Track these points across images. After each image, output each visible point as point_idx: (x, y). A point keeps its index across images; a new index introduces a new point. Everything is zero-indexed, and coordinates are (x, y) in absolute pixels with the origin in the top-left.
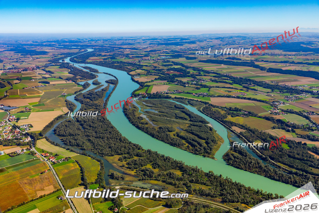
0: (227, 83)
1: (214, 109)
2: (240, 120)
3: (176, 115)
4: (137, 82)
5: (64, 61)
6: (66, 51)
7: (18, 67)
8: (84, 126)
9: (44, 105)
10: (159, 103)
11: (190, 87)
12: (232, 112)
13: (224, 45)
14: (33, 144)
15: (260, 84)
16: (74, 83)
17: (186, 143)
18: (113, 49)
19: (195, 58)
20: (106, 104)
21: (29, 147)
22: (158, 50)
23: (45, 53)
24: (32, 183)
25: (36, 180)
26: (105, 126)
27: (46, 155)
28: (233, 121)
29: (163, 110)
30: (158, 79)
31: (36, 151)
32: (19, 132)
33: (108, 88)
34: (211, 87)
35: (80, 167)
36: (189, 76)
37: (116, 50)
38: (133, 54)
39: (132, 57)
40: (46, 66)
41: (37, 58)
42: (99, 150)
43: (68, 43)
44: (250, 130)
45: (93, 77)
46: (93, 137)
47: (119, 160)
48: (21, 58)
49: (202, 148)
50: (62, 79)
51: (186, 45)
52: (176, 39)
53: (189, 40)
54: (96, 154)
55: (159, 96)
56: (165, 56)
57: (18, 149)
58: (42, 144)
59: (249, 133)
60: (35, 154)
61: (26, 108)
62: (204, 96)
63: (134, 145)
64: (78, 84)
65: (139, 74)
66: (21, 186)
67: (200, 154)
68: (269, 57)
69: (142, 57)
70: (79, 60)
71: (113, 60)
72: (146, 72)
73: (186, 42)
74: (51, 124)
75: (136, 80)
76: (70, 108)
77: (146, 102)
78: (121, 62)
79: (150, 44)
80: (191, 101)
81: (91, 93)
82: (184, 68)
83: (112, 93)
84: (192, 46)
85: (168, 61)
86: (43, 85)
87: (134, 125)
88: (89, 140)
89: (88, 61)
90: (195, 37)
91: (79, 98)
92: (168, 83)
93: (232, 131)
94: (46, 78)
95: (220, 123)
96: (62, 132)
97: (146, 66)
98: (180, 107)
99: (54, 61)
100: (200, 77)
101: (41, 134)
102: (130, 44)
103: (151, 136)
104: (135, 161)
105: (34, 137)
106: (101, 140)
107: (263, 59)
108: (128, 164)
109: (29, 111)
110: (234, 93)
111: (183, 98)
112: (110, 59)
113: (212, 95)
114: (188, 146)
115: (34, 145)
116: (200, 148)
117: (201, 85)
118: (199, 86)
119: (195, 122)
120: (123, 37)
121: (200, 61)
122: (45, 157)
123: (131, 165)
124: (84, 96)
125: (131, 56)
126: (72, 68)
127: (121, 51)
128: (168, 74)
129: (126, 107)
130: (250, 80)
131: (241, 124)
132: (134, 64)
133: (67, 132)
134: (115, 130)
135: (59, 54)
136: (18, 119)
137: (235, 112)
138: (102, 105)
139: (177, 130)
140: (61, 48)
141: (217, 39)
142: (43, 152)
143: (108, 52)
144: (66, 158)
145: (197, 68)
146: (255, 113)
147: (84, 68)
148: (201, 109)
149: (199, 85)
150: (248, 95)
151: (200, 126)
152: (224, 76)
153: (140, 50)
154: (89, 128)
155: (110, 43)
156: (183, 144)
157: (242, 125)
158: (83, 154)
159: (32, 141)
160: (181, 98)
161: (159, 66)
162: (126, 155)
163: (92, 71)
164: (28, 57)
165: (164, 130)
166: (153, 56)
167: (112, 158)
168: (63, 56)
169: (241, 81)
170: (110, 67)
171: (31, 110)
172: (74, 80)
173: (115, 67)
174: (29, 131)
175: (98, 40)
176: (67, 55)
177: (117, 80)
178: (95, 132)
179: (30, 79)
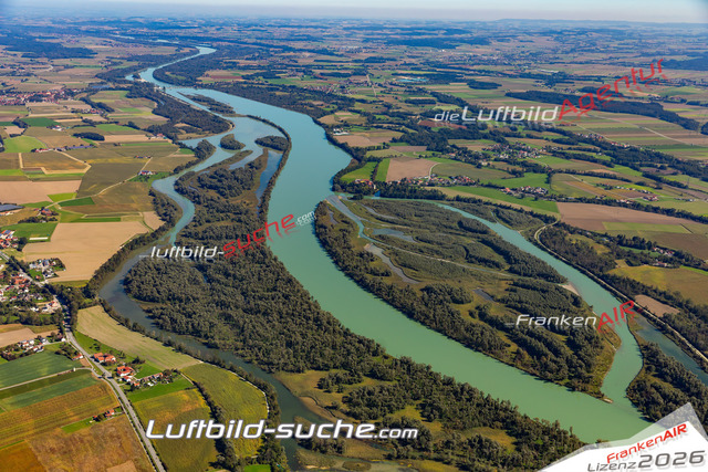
0: (595, 161)
1: (575, 239)
2: (655, 276)
3: (467, 251)
4: (343, 147)
5: (139, 77)
6: (142, 50)
7: (19, 90)
8: (210, 271)
9: (91, 202)
11: (494, 167)
12: (627, 249)
13: (567, 53)
14: (67, 321)
15: (691, 169)
16: (170, 141)
17: (509, 342)
18: (268, 51)
19: (494, 86)
20: (263, 208)
21: (56, 332)
22: (388, 59)
23: (85, 53)
24: (70, 451)
25: (82, 441)
26: (270, 275)
27: (107, 359)
28: (637, 280)
29: (428, 234)
30: (401, 140)
31: (77, 346)
32: (27, 281)
33: (266, 161)
34: (554, 172)
35: (209, 404)
36: (485, 137)
37: (276, 52)
38: (322, 67)
39: (322, 74)
40: (92, 90)
41: (67, 67)
42: (259, 349)
43: (145, 30)
44: (690, 310)
45: (220, 126)
46: (237, 307)
47: (320, 387)
48: (24, 63)
49: (562, 362)
50: (135, 127)
51: (464, 47)
52: (434, 29)
53: (469, 35)
54: (250, 362)
55: (411, 191)
56: (411, 75)
57: (25, 337)
58: (94, 322)
59: (690, 318)
60: (76, 353)
61: (43, 208)
62: (537, 197)
63: (360, 342)
64: (183, 146)
65: (346, 125)
66: (39, 458)
67: (557, 380)
68: (698, 90)
69: (349, 75)
70: (180, 78)
71: (270, 82)
72: (365, 119)
73: (462, 41)
74: (116, 261)
75: (341, 141)
76: (165, 214)
77: (375, 206)
78: (294, 87)
79: (366, 41)
80: (505, 211)
81: (218, 174)
83: (276, 175)
84: (480, 50)
85: (421, 91)
86: (86, 142)
87: (350, 276)
88: (228, 318)
89: (205, 80)
90: (484, 26)
91: (186, 185)
92: (430, 153)
93: (636, 309)
94: (92, 124)
95: (599, 283)
96: (148, 290)
97: (363, 101)
98: (474, 226)
99: (112, 77)
100: (517, 140)
101: (87, 292)
102: (309, 39)
103: (404, 313)
104: (370, 393)
105: (70, 300)
106: (262, 319)
107: (684, 97)
108: (348, 401)
109: (51, 220)
110: (622, 192)
111: (479, 201)
112: (261, 78)
113: (561, 196)
114: (518, 353)
115: (71, 323)
116: (555, 362)
117: (524, 164)
118: (518, 168)
119: (525, 275)
120: (290, 20)
121: (509, 95)
122: (104, 364)
123: (358, 404)
124: (200, 180)
125: (318, 72)
126: (162, 99)
127: (288, 57)
128: (426, 128)
129: (323, 220)
130: (659, 156)
131: (661, 289)
132: (330, 95)
133: (161, 290)
134: (298, 291)
135: (122, 58)
136: (22, 242)
137: (636, 251)
138: (255, 210)
139: (477, 300)
140: (128, 41)
141: (544, 34)
142: (98, 349)
143: (255, 59)
144: (166, 373)
146: (696, 257)
147: (194, 99)
148: (536, 237)
149: (518, 163)
150: (661, 200)
151: (544, 291)
152: (585, 141)
153: (342, 55)
154: (224, 280)
155: (259, 34)
156: (503, 346)
157: (664, 293)
158: (212, 363)
159: (64, 311)
160: (475, 201)
161: (400, 105)
162: (340, 373)
163: (217, 110)
164: (43, 64)
165: (441, 297)
166: (376, 73)
167: (297, 377)
168: (135, 63)
169: (635, 158)
170: (263, 101)
171: (56, 217)
172: (168, 132)
173: (279, 103)
174: (56, 280)
175: (224, 24)
176: (148, 61)
177: (288, 139)
178: (243, 294)
179: (51, 124)
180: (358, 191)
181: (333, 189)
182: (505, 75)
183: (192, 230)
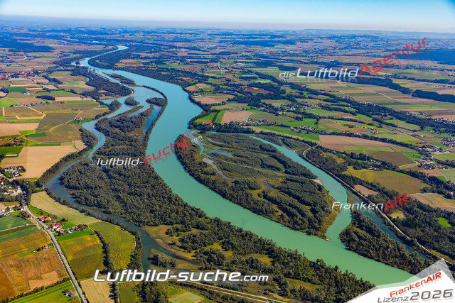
0: (346, 112)
1: (325, 155)
2: (369, 175)
3: (262, 161)
4: (198, 104)
5: (79, 63)
6: (83, 47)
7: (5, 71)
8: (111, 173)
9: (44, 135)
10: (234, 140)
11: (286, 115)
12: (355, 160)
13: (342, 49)
14: (24, 199)
15: (401, 116)
16: (95, 101)
17: (278, 210)
18: (160, 48)
19: (294, 69)
20: (146, 138)
21: (18, 205)
22: (233, 53)
23: (48, 49)
24: (21, 266)
25: (28, 261)
26: (145, 175)
27: (46, 219)
28: (357, 177)
29: (241, 153)
30: (233, 100)
31: (29, 212)
32: (3, 178)
33: (151, 112)
34: (321, 118)
35: (102, 242)
36: (284, 98)
37: (165, 49)
38: (192, 58)
39: (191, 62)
40: (50, 71)
41: (36, 57)
42: (134, 214)
43: (86, 35)
44: (384, 193)
45: (125, 92)
46: (124, 192)
47: (167, 233)
48: (10, 55)
49: (306, 220)
50: (74, 93)
51: (280, 46)
52: (263, 35)
53: (284, 39)
54: (129, 221)
55: (235, 129)
56: (245, 62)
58: (40, 200)
59: (383, 197)
60: (29, 216)
61: (15, 138)
62: (308, 132)
63: (193, 209)
64: (102, 104)
65: (201, 91)
66: (3, 270)
67: (301, 229)
68: (416, 71)
69: (208, 62)
70: (105, 64)
71: (159, 66)
72: (213, 88)
73: (279, 42)
74: (56, 167)
75: (197, 100)
76: (88, 142)
77: (215, 136)
78: (173, 69)
79: (221, 42)
80: (288, 139)
81: (121, 119)
82: (276, 84)
83: (156, 120)
84: (290, 48)
85: (250, 72)
86: (44, 101)
87: (192, 175)
88: (118, 198)
89: (119, 65)
90: (294, 33)
91: (102, 126)
92: (249, 107)
93: (354, 193)
94: (48, 91)
95: (335, 179)
96: (73, 183)
97: (214, 77)
98: (268, 148)
99: (63, 63)
100: (302, 100)
101: (38, 184)
102: (187, 41)
103: (220, 195)
104: (194, 236)
105: (28, 189)
106: (138, 198)
107: (406, 75)
108: (182, 241)
109: (19, 145)
110: (359, 128)
111: (274, 134)
112: (154, 64)
113: (322, 131)
114: (282, 215)
115: (27, 201)
116: (302, 220)
117: (304, 114)
118: (300, 116)
119: (294, 174)
120: (176, 29)
121: (302, 74)
122: (44, 222)
123: (187, 242)
124: (110, 122)
125: (189, 60)
126: (92, 76)
127: (172, 52)
128: (249, 93)
130: (384, 109)
131: (370, 182)
132: (194, 74)
133: (81, 182)
134: (160, 183)
135: (70, 52)
136: (2, 157)
137: (360, 161)
138: (141, 139)
139: (264, 188)
140: (75, 42)
141: (330, 38)
142: (42, 214)
143: (151, 52)
144: (79, 227)
145: (297, 86)
146: (394, 164)
147: (112, 76)
148: (304, 154)
149: (300, 113)
150: (381, 133)
151: (302, 183)
152: (342, 100)
153: (205, 51)
154: (118, 177)
155: (155, 38)
156: (273, 212)
157: (371, 184)
158: (107, 221)
159: (24, 194)
160: (271, 134)
161: (235, 79)
162: (179, 226)
163: (125, 83)
164: (21, 55)
165: (242, 186)
166: (224, 61)
167: (155, 229)
168: (78, 55)
169: (370, 110)
170: (154, 77)
171: (23, 143)
172: (94, 95)
173: (163, 78)
174: (20, 178)
175: (136, 32)
176: (85, 54)
177: (166, 99)
178: (128, 185)
179: (23, 91)
180: (203, 129)
181: (189, 128)
182: (302, 62)
183: (103, 150)
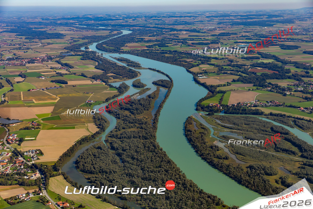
3: (276, 145)
4: (204, 85)
5: (88, 48)
6: (90, 33)
7: (22, 57)
8: (124, 157)
9: (59, 118)
10: (243, 122)
11: (294, 95)
14: (43, 184)
16: (104, 84)
18: (162, 31)
19: (296, 47)
20: (155, 121)
21: (37, 190)
22: (232, 34)
23: (59, 36)
26: (158, 159)
27: (65, 205)
30: (238, 80)
31: (48, 198)
32: (23, 162)
33: (158, 94)
36: (289, 78)
37: (166, 32)
38: (193, 40)
39: (192, 43)
40: (62, 56)
41: (49, 44)
42: (150, 201)
43: (93, 22)
45: (133, 74)
46: (138, 177)
48: (26, 43)
50: (85, 76)
51: (279, 25)
52: (260, 15)
53: (282, 18)
55: (243, 110)
56: (246, 42)
57: (20, 192)
58: (58, 185)
60: (48, 202)
61: (33, 122)
63: (209, 197)
64: (111, 86)
65: (205, 72)
69: (208, 44)
70: (111, 48)
71: (162, 49)
72: (217, 68)
73: (278, 22)
74: (71, 151)
75: (202, 81)
76: (100, 125)
77: (221, 119)
78: (176, 51)
79: (219, 23)
80: (300, 121)
81: (130, 102)
82: (280, 64)
83: (164, 102)
84: (288, 27)
85: (251, 52)
86: (58, 85)
87: (205, 159)
89: (125, 49)
90: (291, 12)
91: (112, 109)
92: (255, 88)
94: (61, 75)
96: (89, 167)
97: (216, 58)
98: (280, 130)
99: (73, 49)
100: (309, 79)
101: (55, 168)
102: (186, 23)
103: (236, 181)
105: (44, 170)
109: (37, 128)
111: (284, 115)
112: (157, 47)
115: (46, 185)
118: (309, 96)
119: (311, 159)
120: (175, 13)
121: (305, 52)
122: (63, 207)
124: (120, 105)
125: (190, 42)
126: (101, 60)
127: (173, 34)
128: (253, 73)
129: (190, 127)
132: (197, 55)
133: (96, 167)
134: (174, 168)
136: (21, 141)
138: (150, 122)
139: (281, 173)
140: (83, 28)
142: (60, 199)
143: (154, 36)
145: (302, 64)
147: (118, 60)
149: (309, 93)
153: (204, 32)
154: (131, 161)
155: (157, 22)
158: (123, 208)
159: (42, 178)
160: (281, 115)
161: (238, 60)
163: (131, 66)
164: (36, 42)
165: (258, 172)
166: (225, 42)
168: (86, 41)
170: (158, 59)
171: (40, 127)
172: (103, 79)
173: (167, 60)
174: (38, 161)
175: (138, 17)
176: (93, 39)
177: (172, 81)
178: (142, 169)
179: (39, 76)
180: (211, 111)
181: (197, 110)
182: (303, 41)
183: (115, 133)
